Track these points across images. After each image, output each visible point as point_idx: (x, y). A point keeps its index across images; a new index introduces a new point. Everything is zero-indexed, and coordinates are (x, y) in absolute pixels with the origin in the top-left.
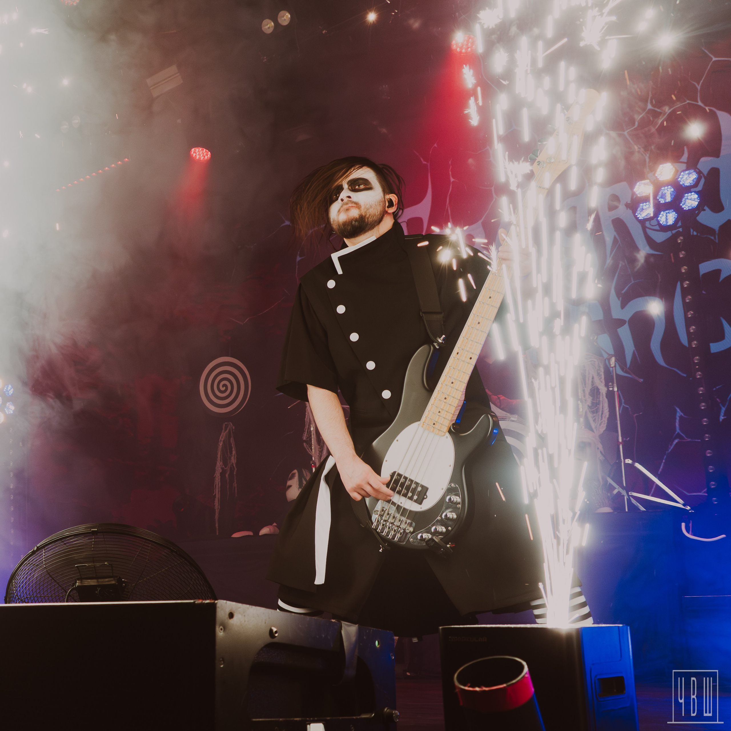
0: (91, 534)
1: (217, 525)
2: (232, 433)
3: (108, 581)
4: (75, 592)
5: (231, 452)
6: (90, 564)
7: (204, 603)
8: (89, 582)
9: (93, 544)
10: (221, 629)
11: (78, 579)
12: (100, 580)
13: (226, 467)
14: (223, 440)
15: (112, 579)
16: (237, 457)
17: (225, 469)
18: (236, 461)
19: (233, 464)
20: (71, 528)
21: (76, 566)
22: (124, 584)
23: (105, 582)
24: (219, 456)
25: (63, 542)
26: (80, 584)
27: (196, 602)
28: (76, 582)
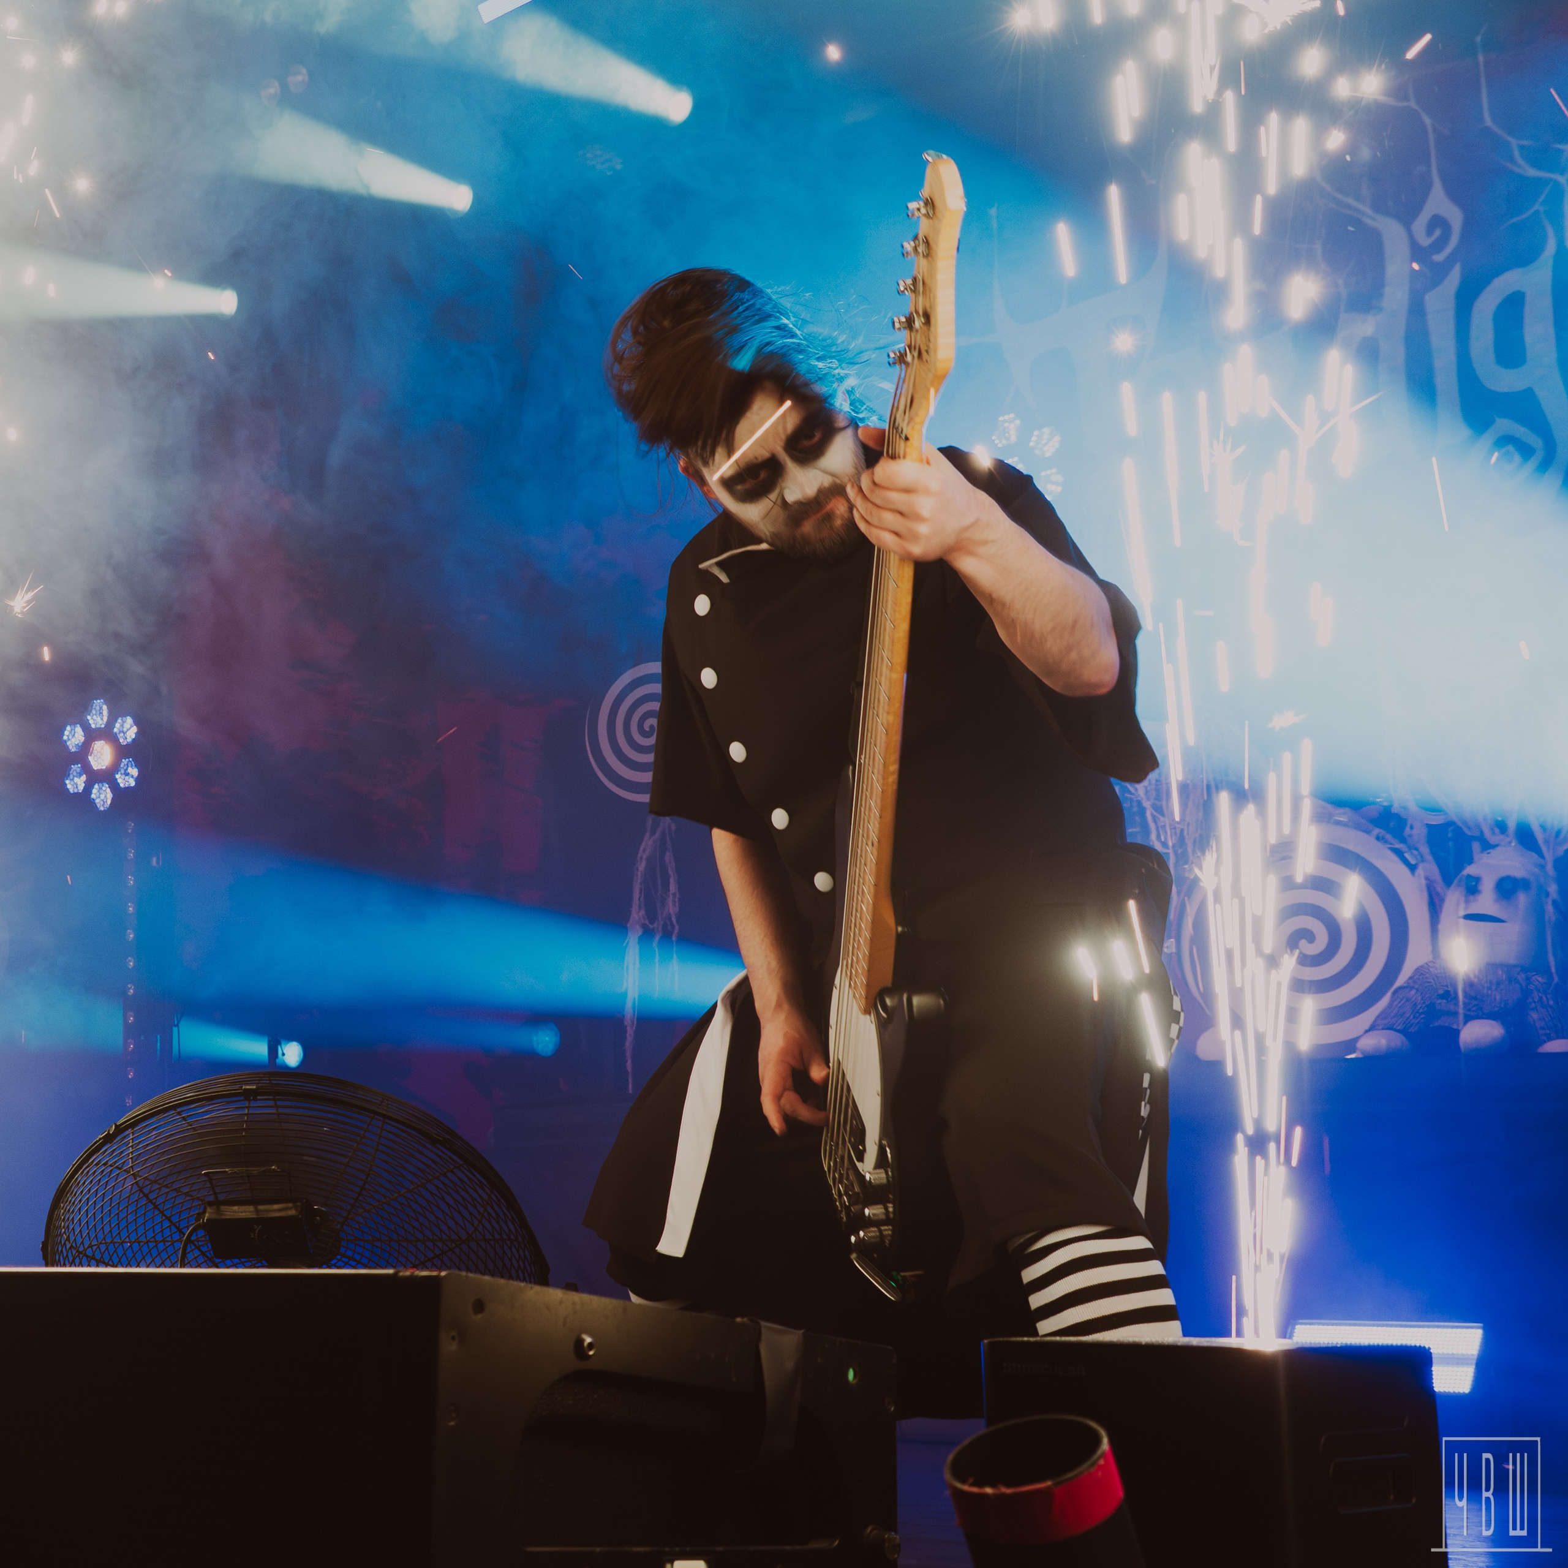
0: (242, 1098)
1: (629, 1065)
2: (668, 838)
3: (280, 1210)
4: (201, 1233)
5: (666, 888)
6: (236, 1170)
7: (417, 1277)
8: (234, 1212)
9: (245, 1121)
10: (453, 1338)
11: (210, 1204)
12: (260, 1207)
13: (652, 923)
14: (645, 856)
15: (290, 1205)
16: (679, 899)
17: (651, 926)
18: (678, 909)
19: (670, 914)
20: (197, 1082)
21: (203, 1172)
22: (318, 1218)
23: (273, 1211)
24: (636, 895)
25: (179, 1113)
26: (214, 1216)
27: (401, 1274)
28: (204, 1212)
